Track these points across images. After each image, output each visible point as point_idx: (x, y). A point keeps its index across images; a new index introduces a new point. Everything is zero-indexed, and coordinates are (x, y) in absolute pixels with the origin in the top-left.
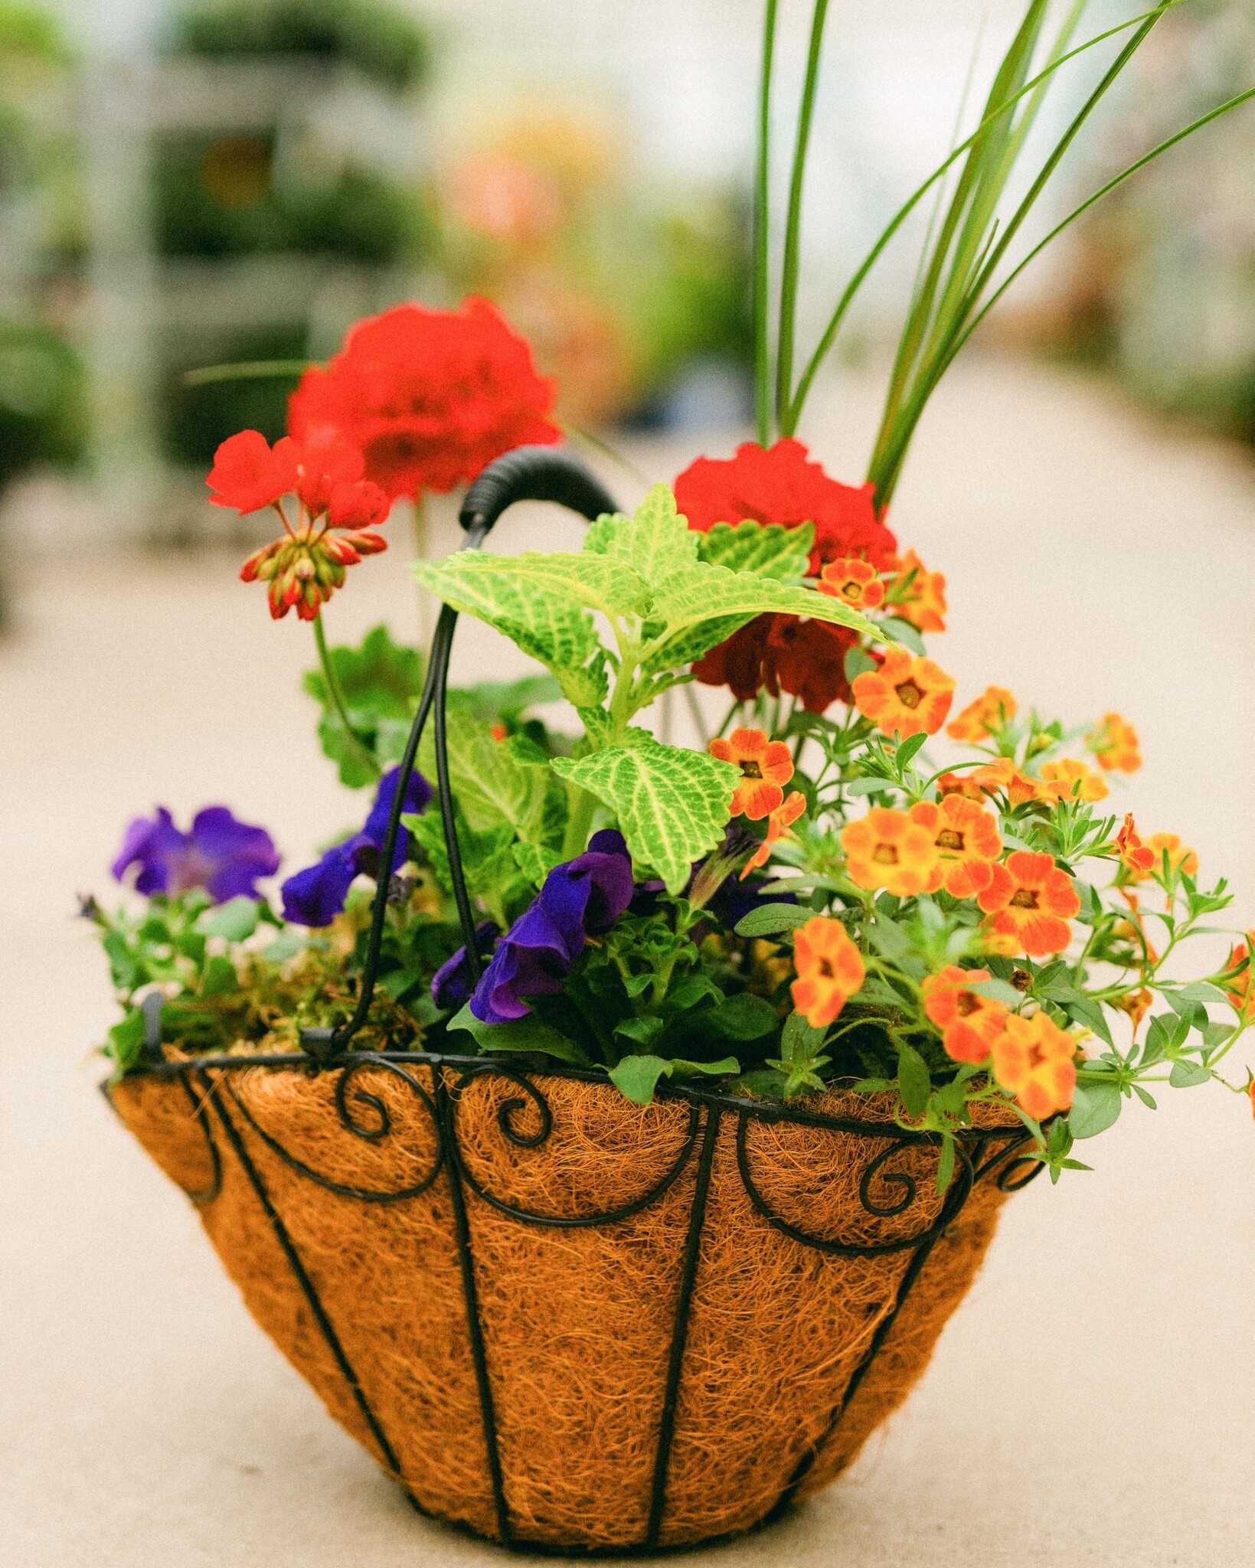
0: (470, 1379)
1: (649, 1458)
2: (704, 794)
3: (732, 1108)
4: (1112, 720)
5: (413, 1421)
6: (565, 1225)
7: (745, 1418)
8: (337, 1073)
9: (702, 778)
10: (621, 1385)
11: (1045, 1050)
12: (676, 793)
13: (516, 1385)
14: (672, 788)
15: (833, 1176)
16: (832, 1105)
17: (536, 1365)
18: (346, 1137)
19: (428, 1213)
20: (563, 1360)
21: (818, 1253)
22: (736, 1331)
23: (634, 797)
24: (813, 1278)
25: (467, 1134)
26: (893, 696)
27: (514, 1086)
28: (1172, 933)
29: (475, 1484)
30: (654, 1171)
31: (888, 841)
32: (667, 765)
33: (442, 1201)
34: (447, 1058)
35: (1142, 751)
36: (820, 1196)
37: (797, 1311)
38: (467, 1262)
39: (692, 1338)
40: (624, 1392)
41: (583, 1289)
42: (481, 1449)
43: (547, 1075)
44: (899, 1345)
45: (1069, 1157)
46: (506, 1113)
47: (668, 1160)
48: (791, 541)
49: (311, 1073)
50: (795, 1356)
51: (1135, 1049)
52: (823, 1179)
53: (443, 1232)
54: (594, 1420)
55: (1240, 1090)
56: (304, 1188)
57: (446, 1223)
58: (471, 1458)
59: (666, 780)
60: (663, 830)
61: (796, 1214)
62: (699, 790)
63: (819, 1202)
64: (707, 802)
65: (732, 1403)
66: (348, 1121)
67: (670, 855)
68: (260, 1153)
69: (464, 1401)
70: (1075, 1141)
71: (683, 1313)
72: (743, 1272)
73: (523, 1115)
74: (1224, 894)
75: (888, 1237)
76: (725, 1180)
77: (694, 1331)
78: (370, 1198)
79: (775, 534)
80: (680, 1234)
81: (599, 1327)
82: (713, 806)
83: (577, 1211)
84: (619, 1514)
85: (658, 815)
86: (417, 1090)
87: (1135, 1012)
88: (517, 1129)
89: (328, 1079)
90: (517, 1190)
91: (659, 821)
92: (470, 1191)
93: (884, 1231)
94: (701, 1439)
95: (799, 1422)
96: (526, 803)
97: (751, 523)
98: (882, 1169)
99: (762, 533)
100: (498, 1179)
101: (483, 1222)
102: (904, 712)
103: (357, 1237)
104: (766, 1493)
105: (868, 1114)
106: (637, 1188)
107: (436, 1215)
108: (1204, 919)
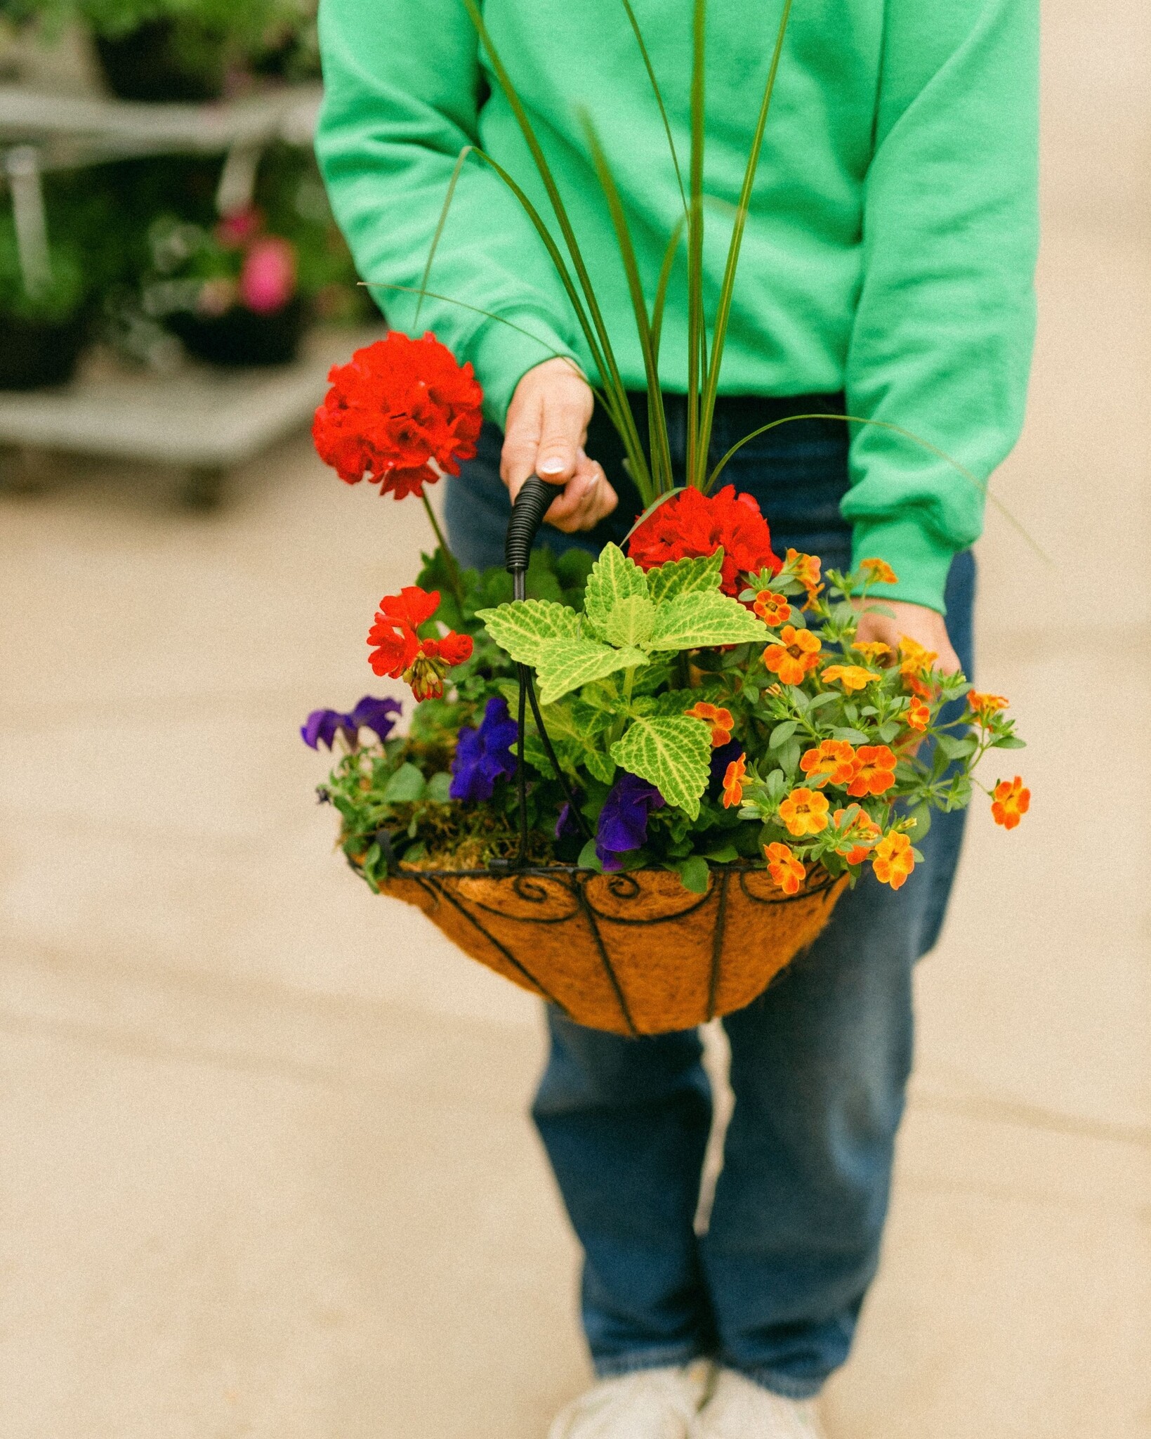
2: (693, 748)
6: (651, 923)
8: (514, 878)
9: (691, 739)
12: (679, 751)
14: (676, 749)
19: (575, 928)
23: (659, 763)
25: (593, 897)
30: (697, 899)
33: (582, 921)
38: (600, 943)
43: (634, 871)
46: (614, 887)
47: (704, 894)
48: (710, 565)
49: (496, 879)
53: (585, 935)
56: (500, 920)
57: (586, 931)
59: (672, 745)
60: (679, 780)
62: (690, 746)
64: (696, 753)
68: (472, 908)
79: (700, 562)
82: (700, 754)
85: (675, 772)
86: (562, 884)
89: (508, 881)
90: (625, 914)
91: (675, 774)
92: (596, 916)
97: (685, 559)
99: (693, 563)
100: (611, 910)
101: (603, 927)
103: (534, 937)
106: (688, 907)
107: (580, 928)
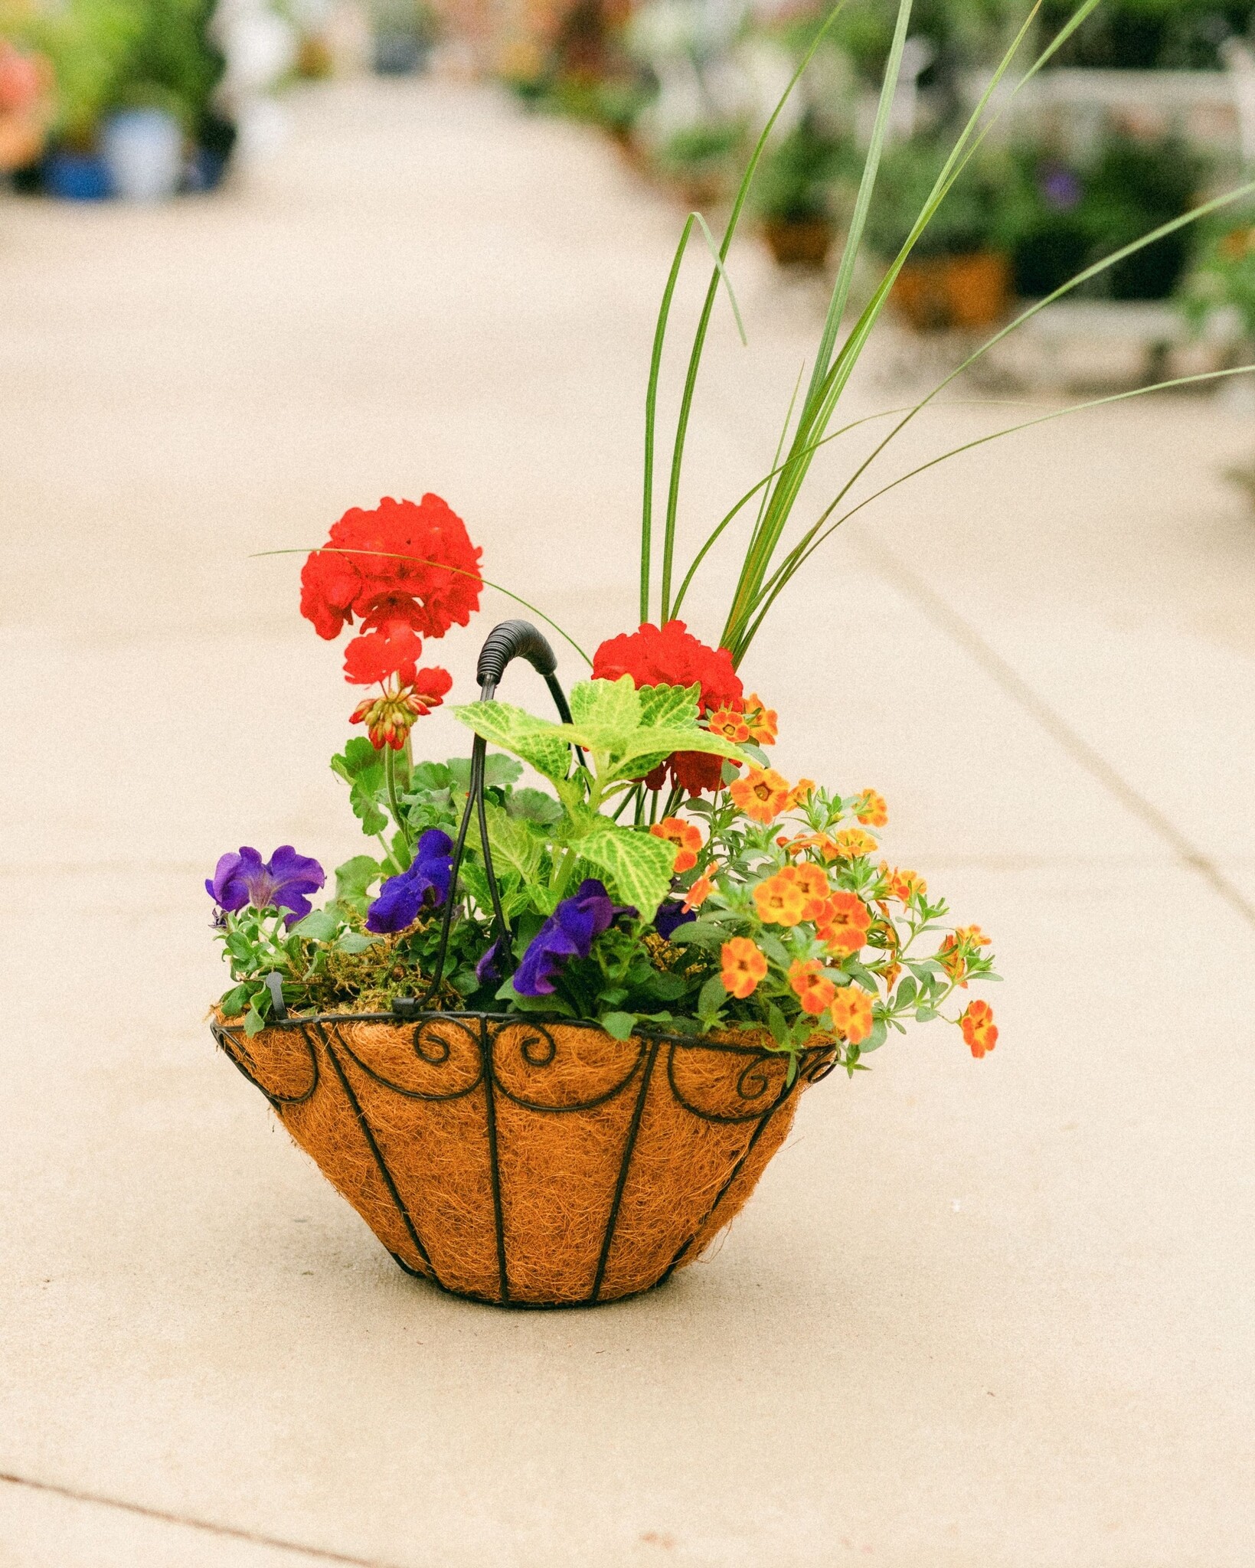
0: (489, 1205)
1: (599, 1247)
2: (655, 860)
3: (666, 1040)
4: (869, 794)
5: (448, 1231)
6: (557, 1111)
7: (658, 1220)
8: (416, 1024)
10: (586, 1204)
11: (857, 1007)
12: (641, 860)
13: (520, 1206)
14: (637, 858)
15: (723, 1077)
16: (724, 1038)
17: (534, 1194)
18: (419, 1062)
19: (470, 1106)
20: (552, 1190)
21: (707, 1123)
22: (658, 1169)
23: (619, 864)
24: (705, 1136)
25: (500, 1059)
26: (753, 793)
27: (533, 1030)
28: (913, 931)
29: (487, 1268)
30: (616, 1078)
31: (778, 895)
32: (632, 843)
33: (480, 1099)
34: (490, 1014)
35: (888, 814)
36: (714, 1089)
37: (693, 1156)
38: (493, 1134)
39: (630, 1175)
40: (587, 1208)
41: (567, 1148)
42: (493, 1246)
43: (553, 1023)
44: (744, 1175)
45: (857, 1063)
46: (526, 1045)
47: (626, 1071)
48: (688, 695)
49: (396, 1024)
50: (691, 1183)
51: (891, 999)
52: (717, 1080)
53: (479, 1117)
54: (568, 1226)
55: (955, 1021)
56: (384, 1094)
57: (481, 1112)
58: (487, 1251)
59: (633, 853)
60: (637, 885)
61: (697, 1101)
62: (653, 857)
63: (713, 1093)
64: (658, 865)
65: (653, 1212)
66: (420, 1054)
67: (644, 900)
68: (354, 1073)
69: (484, 1217)
70: (861, 1054)
71: (627, 1159)
72: (665, 1135)
73: (537, 1047)
74: (943, 908)
75: (747, 1112)
76: (659, 1081)
77: (632, 1170)
78: (429, 1098)
79: (679, 691)
80: (628, 1114)
81: (575, 1170)
82: (662, 868)
83: (566, 1103)
84: (576, 1281)
85: (634, 875)
86: (469, 1032)
87: (890, 977)
88: (532, 1056)
89: (409, 1028)
90: (530, 1092)
91: (634, 878)
92: (499, 1093)
93: (747, 1108)
94: (632, 1234)
95: (688, 1221)
96: (528, 858)
97: (664, 685)
98: (750, 1074)
99: (671, 691)
100: (518, 1085)
101: (505, 1111)
102: (760, 803)
103: (421, 1123)
104: (663, 1267)
105: (744, 1042)
106: (606, 1088)
107: (474, 1107)
108: (931, 922)
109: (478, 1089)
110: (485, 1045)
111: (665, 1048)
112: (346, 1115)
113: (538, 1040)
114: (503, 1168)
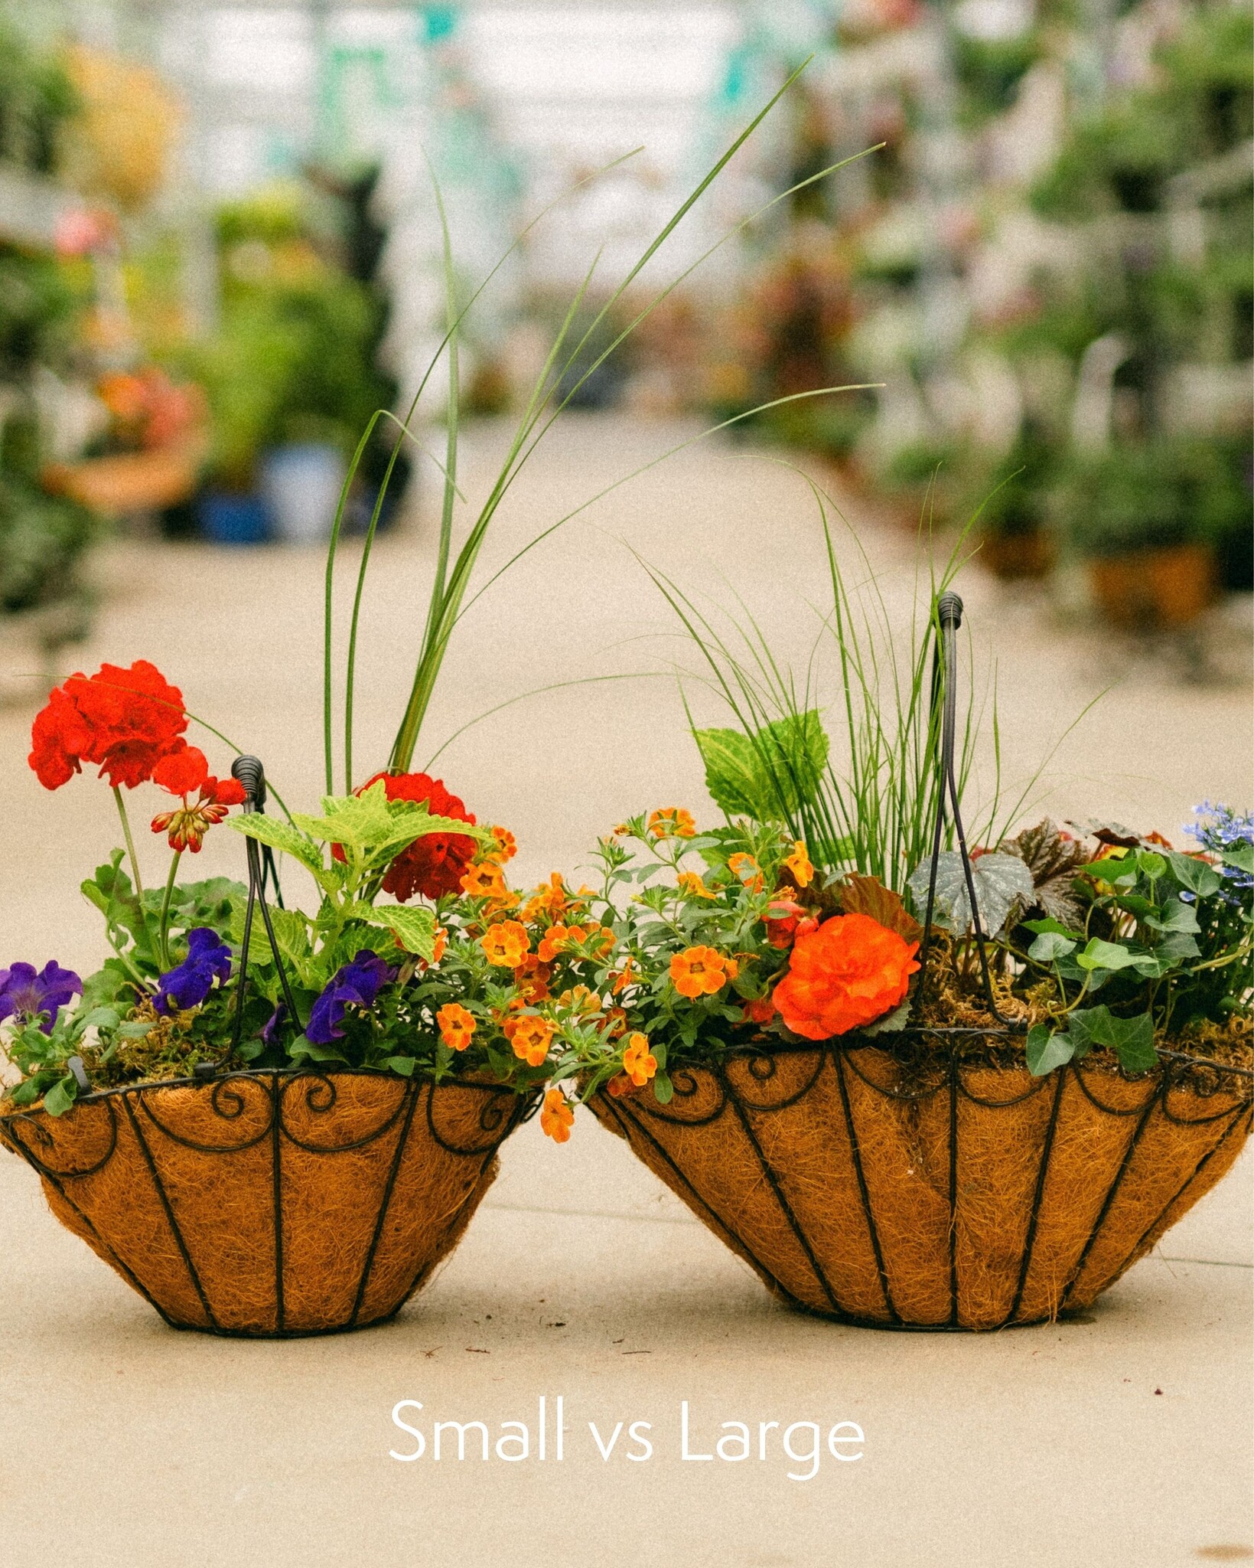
0: (270, 1242)
1: (360, 1273)
3: (429, 1080)
5: (231, 1271)
7: (410, 1245)
10: (353, 1233)
13: (299, 1240)
15: (469, 1112)
17: (311, 1228)
20: (328, 1222)
21: (451, 1155)
22: (413, 1198)
24: (449, 1168)
25: (288, 1108)
27: (317, 1081)
29: (265, 1300)
33: (268, 1147)
34: (281, 1070)
36: (460, 1124)
37: (440, 1185)
39: (390, 1204)
40: (354, 1237)
41: (341, 1184)
42: (272, 1279)
44: (469, 1207)
49: (197, 1087)
50: (437, 1209)
52: (464, 1114)
54: (337, 1254)
56: (182, 1152)
58: (266, 1285)
61: (447, 1135)
63: (459, 1127)
65: (407, 1236)
66: (217, 1111)
68: (153, 1136)
69: (266, 1253)
71: (389, 1190)
73: (319, 1095)
75: (482, 1145)
76: (420, 1118)
77: (392, 1200)
78: (222, 1150)
80: (393, 1149)
81: (346, 1203)
83: (341, 1143)
84: (340, 1306)
88: (314, 1103)
93: (482, 1140)
94: (387, 1258)
98: (490, 1108)
101: (289, 1154)
106: (376, 1127)
107: (262, 1155)
109: (267, 1138)
110: (276, 1096)
111: (426, 1088)
112: (141, 1174)
113: (321, 1089)
114: (285, 1207)
